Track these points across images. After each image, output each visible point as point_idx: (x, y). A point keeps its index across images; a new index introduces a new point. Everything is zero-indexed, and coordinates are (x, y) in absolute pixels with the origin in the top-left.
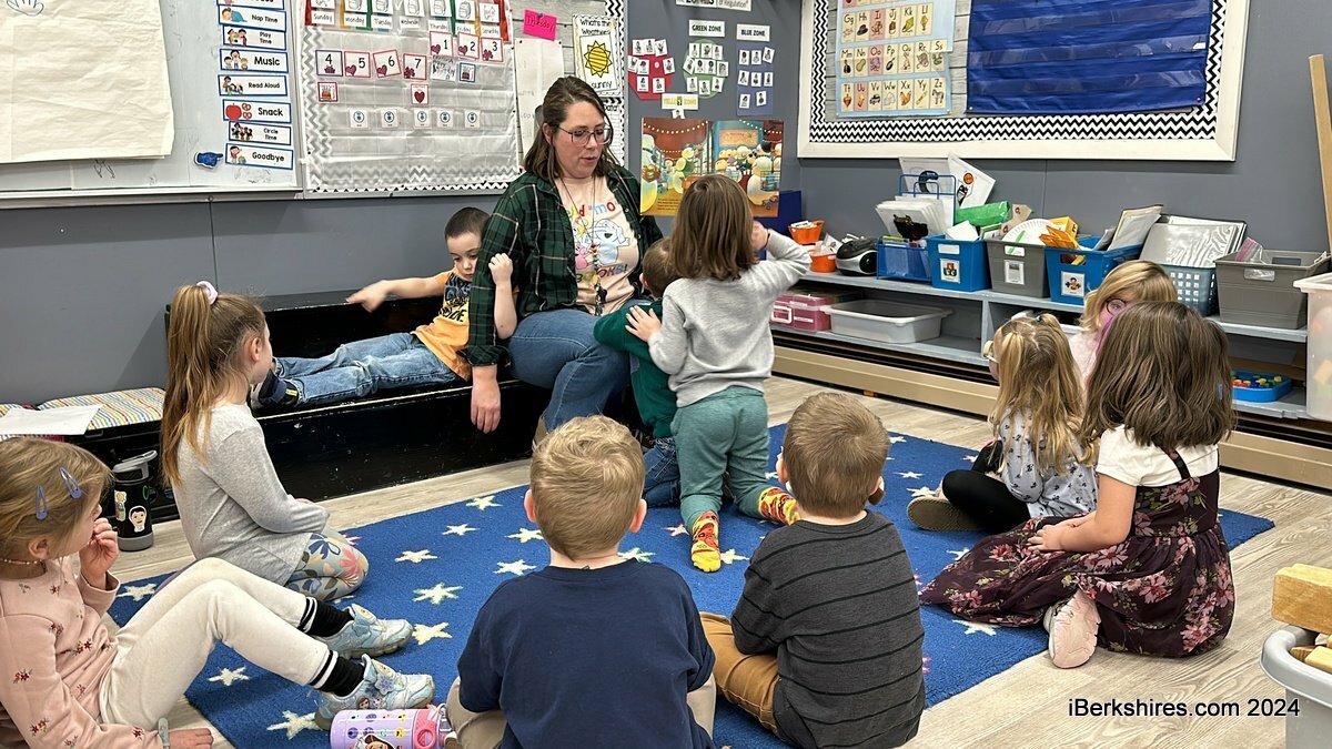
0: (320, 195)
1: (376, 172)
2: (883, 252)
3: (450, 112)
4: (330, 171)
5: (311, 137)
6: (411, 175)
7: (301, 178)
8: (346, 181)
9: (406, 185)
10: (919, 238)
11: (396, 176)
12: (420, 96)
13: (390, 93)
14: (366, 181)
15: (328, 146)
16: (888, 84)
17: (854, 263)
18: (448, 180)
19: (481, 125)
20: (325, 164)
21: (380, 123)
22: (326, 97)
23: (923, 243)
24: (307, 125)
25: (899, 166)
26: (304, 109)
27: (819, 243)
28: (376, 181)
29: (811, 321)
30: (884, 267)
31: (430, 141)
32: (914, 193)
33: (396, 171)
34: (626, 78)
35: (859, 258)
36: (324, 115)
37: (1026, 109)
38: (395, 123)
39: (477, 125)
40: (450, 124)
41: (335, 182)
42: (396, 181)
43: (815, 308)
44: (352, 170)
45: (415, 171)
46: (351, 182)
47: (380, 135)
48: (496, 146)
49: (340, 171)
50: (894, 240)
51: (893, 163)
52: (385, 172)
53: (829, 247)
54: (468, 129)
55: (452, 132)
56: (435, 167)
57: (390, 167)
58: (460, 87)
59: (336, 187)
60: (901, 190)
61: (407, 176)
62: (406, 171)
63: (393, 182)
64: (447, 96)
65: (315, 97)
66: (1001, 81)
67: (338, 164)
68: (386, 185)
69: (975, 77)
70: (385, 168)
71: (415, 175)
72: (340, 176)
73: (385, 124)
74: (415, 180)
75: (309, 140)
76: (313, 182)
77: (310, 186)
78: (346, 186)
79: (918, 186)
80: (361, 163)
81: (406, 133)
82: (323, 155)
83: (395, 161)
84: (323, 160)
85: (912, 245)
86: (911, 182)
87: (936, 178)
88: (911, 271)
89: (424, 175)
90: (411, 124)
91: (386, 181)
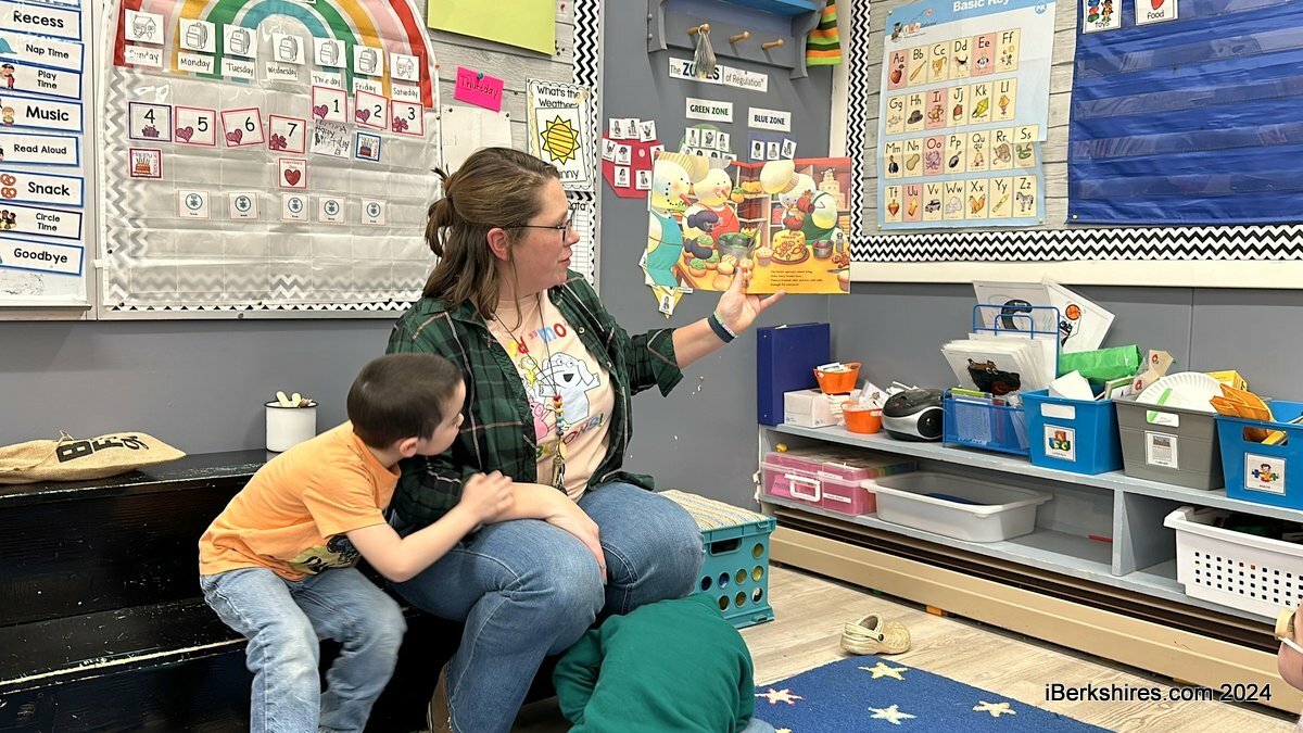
0: (124, 314)
1: (218, 283)
2: (952, 410)
3: (340, 201)
4: (143, 279)
5: (115, 229)
6: (274, 288)
7: (95, 289)
8: (168, 295)
9: (265, 302)
10: (1005, 392)
11: (250, 288)
12: (293, 177)
13: (245, 170)
14: (201, 295)
15: (143, 242)
16: (951, 185)
17: (909, 424)
18: (332, 296)
19: (387, 222)
20: (135, 269)
21: (227, 213)
22: (142, 172)
23: (1013, 399)
24: (108, 211)
25: (973, 294)
26: (104, 187)
27: (855, 393)
28: (217, 295)
29: (848, 500)
30: (954, 432)
31: (307, 240)
32: (995, 330)
33: (251, 281)
34: (600, 167)
35: (916, 417)
36: (137, 196)
37: (1158, 217)
38: (252, 213)
39: (380, 220)
40: (339, 217)
41: (150, 296)
42: (249, 295)
43: (854, 484)
44: (178, 279)
45: (281, 282)
46: (177, 295)
47: (226, 229)
48: (406, 251)
49: (160, 279)
50: (967, 393)
51: (966, 288)
52: (232, 283)
53: (871, 399)
54: (367, 226)
55: (342, 228)
56: (312, 278)
57: (241, 275)
58: (355, 166)
59: (151, 302)
60: (976, 325)
61: (267, 289)
62: (266, 282)
63: (246, 298)
64: (334, 179)
65: (124, 170)
66: (1120, 180)
67: (157, 269)
68: (233, 302)
69: (1079, 173)
70: (232, 276)
71: (281, 288)
72: (159, 286)
73: (235, 213)
74: (280, 295)
75: (112, 233)
76: (115, 295)
77: (108, 300)
78: (168, 302)
79: (1000, 320)
80: (193, 269)
81: (269, 227)
82: (133, 255)
83: (251, 268)
84: (132, 263)
85: (996, 402)
86: (990, 316)
87: (1029, 310)
88: (996, 439)
89: (296, 288)
90: (278, 216)
91: (233, 296)
